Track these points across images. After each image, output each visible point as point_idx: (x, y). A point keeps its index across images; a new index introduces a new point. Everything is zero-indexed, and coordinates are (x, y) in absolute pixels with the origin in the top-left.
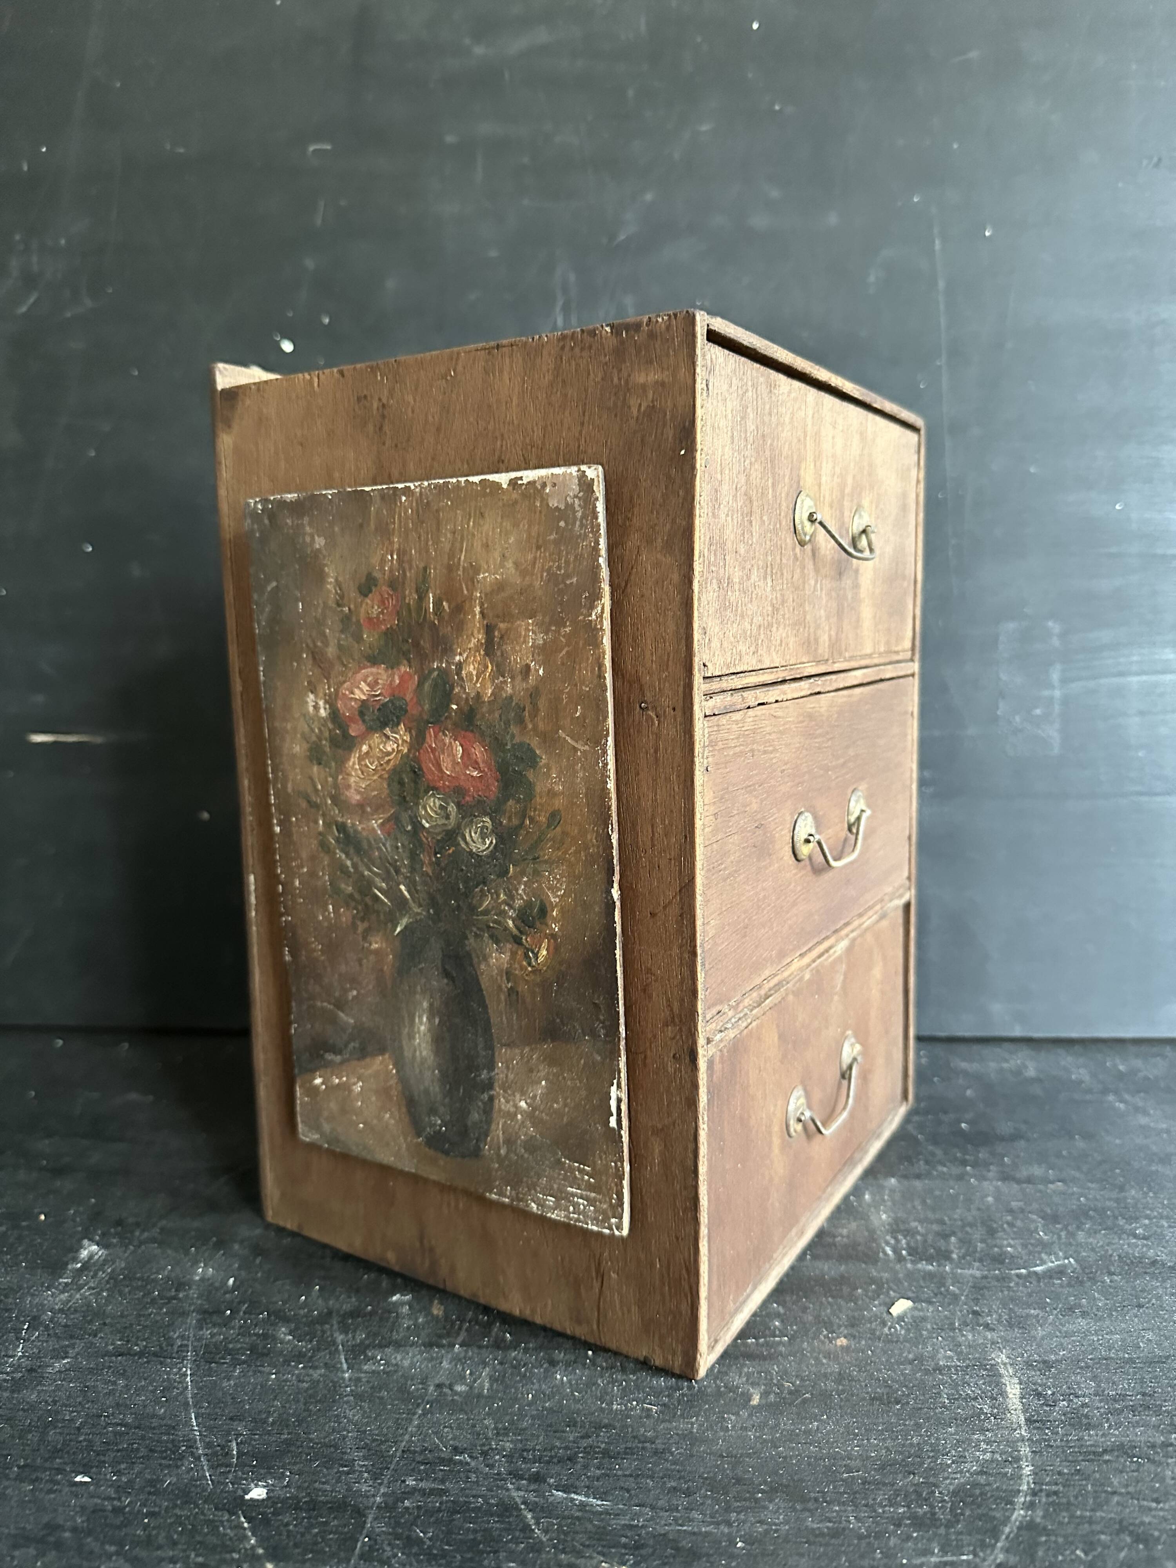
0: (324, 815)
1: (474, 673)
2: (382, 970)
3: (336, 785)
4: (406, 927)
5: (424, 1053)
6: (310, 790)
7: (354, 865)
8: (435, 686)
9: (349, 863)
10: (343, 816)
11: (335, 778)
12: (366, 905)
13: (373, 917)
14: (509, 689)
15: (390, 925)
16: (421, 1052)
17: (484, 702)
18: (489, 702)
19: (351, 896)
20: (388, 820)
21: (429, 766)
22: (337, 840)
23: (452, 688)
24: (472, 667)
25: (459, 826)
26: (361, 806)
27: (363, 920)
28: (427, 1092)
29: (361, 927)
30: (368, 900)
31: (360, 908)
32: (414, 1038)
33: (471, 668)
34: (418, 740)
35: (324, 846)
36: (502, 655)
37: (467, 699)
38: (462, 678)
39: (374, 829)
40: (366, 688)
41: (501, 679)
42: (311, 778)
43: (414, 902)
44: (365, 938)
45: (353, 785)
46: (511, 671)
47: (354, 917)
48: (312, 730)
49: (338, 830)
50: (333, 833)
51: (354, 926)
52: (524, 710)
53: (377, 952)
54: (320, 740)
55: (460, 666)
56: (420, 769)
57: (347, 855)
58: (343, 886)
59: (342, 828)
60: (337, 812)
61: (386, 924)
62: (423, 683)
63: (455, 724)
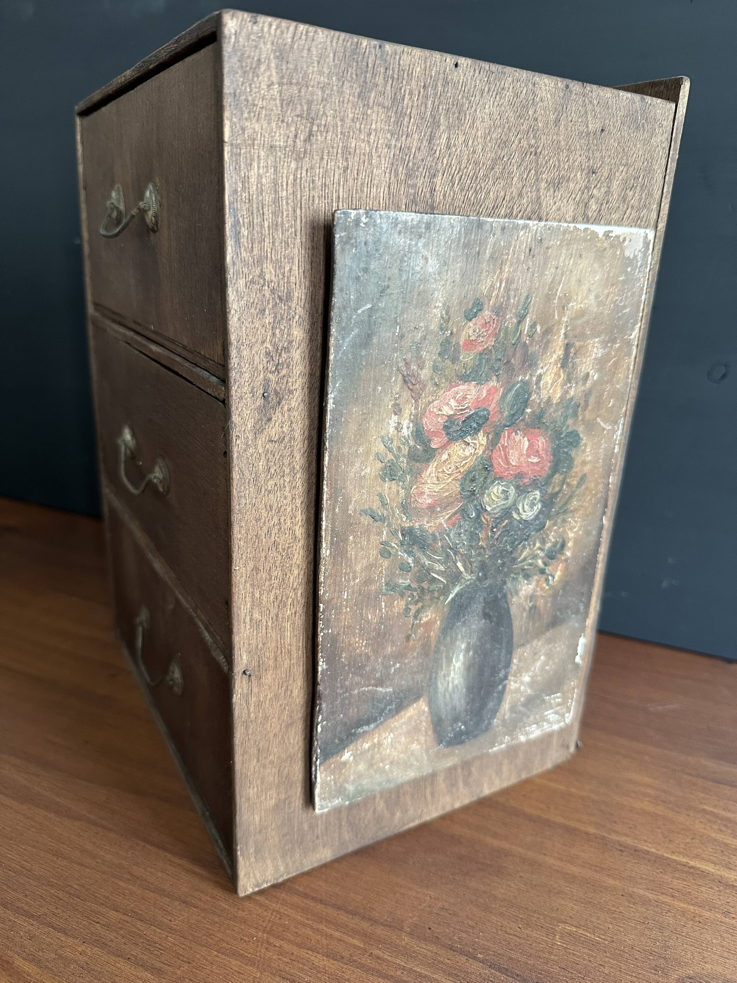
0: (389, 525)
1: (550, 382)
2: (429, 636)
3: (408, 496)
4: (456, 595)
5: (456, 682)
6: (376, 505)
7: (417, 561)
8: (517, 395)
9: (410, 560)
10: (411, 521)
11: (408, 489)
12: (423, 589)
13: (427, 597)
14: (572, 392)
15: (442, 598)
16: (453, 683)
17: (552, 404)
18: (556, 404)
19: (409, 587)
20: (455, 513)
21: (498, 462)
22: (402, 544)
23: (530, 395)
24: (549, 377)
25: (515, 504)
26: (431, 508)
27: (416, 603)
28: (454, 708)
29: (413, 609)
30: (425, 585)
31: (415, 594)
32: (449, 675)
33: (548, 379)
34: (493, 443)
35: (385, 553)
36: (573, 367)
37: (540, 403)
38: (540, 387)
39: (441, 524)
40: (453, 403)
41: (569, 385)
42: (380, 496)
43: (467, 573)
44: (415, 617)
45: (427, 491)
46: (576, 378)
47: (407, 605)
48: (390, 450)
49: (403, 535)
50: (397, 538)
51: (407, 610)
52: (579, 406)
53: (427, 623)
54: (397, 457)
55: (540, 377)
56: (492, 466)
57: (410, 553)
58: (401, 581)
59: (408, 533)
60: (404, 519)
61: (438, 598)
62: (507, 394)
63: (527, 425)
